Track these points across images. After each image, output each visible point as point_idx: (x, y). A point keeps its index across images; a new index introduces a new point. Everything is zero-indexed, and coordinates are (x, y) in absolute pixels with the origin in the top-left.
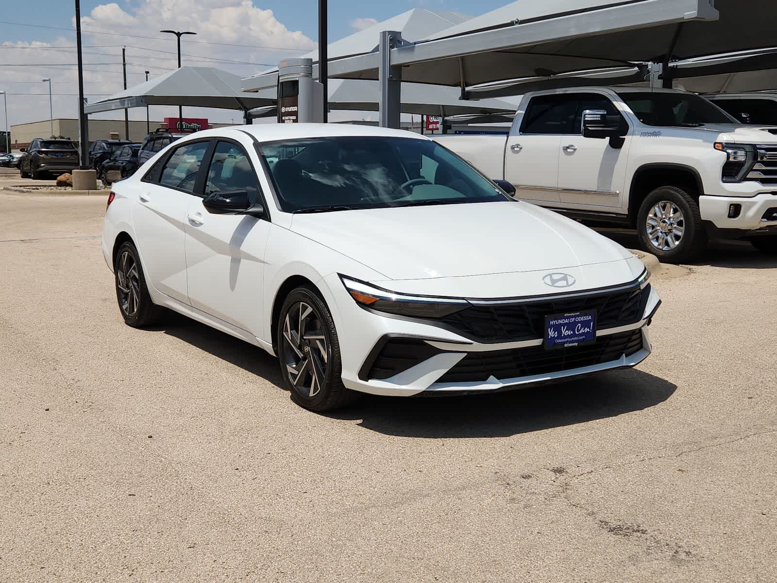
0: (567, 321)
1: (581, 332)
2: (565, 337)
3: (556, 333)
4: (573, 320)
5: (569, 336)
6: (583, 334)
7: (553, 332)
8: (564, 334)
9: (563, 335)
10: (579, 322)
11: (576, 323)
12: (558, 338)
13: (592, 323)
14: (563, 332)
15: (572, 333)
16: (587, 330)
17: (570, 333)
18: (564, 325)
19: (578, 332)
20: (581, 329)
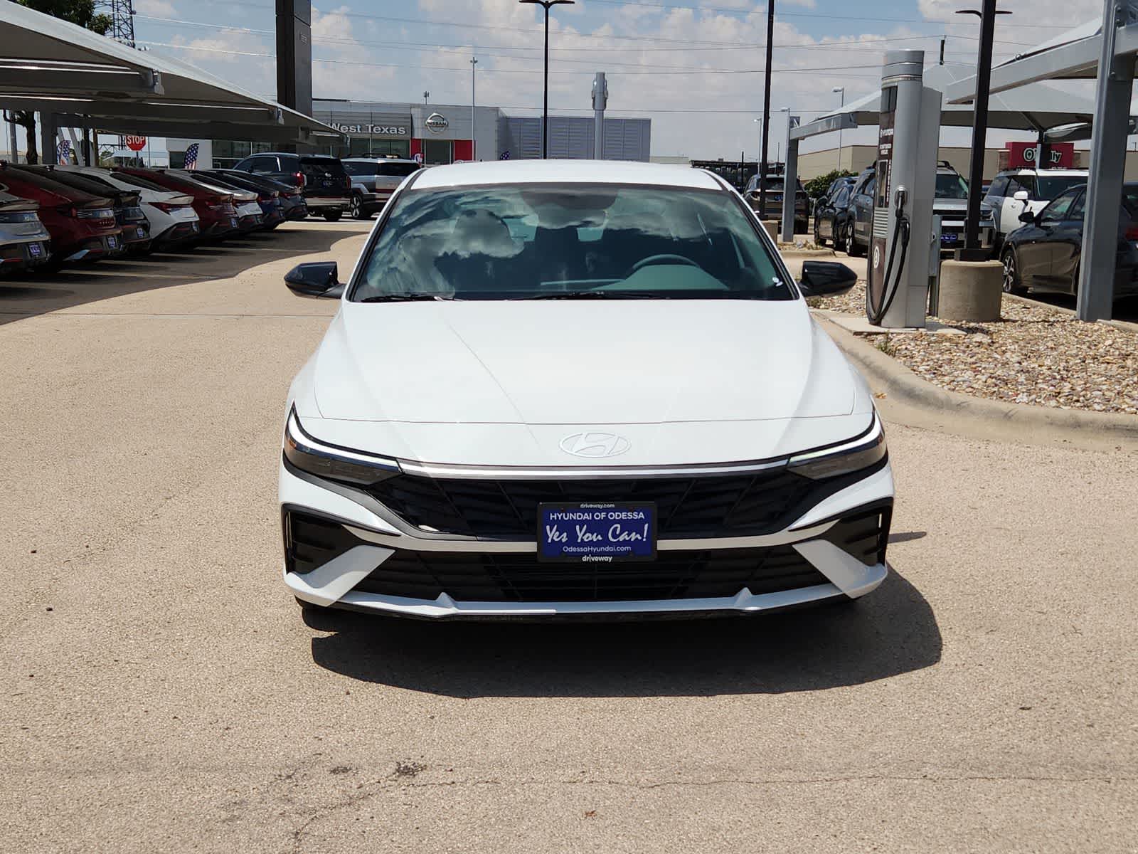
0: (586, 517)
1: (621, 538)
2: (583, 544)
3: (565, 534)
4: (603, 515)
5: (591, 543)
6: (625, 543)
7: (558, 533)
8: (582, 539)
9: (579, 541)
10: (615, 521)
11: (607, 523)
12: (568, 544)
13: (646, 526)
14: (580, 535)
15: (600, 538)
16: (634, 536)
17: (595, 537)
18: (582, 523)
19: (614, 537)
20: (621, 533)
